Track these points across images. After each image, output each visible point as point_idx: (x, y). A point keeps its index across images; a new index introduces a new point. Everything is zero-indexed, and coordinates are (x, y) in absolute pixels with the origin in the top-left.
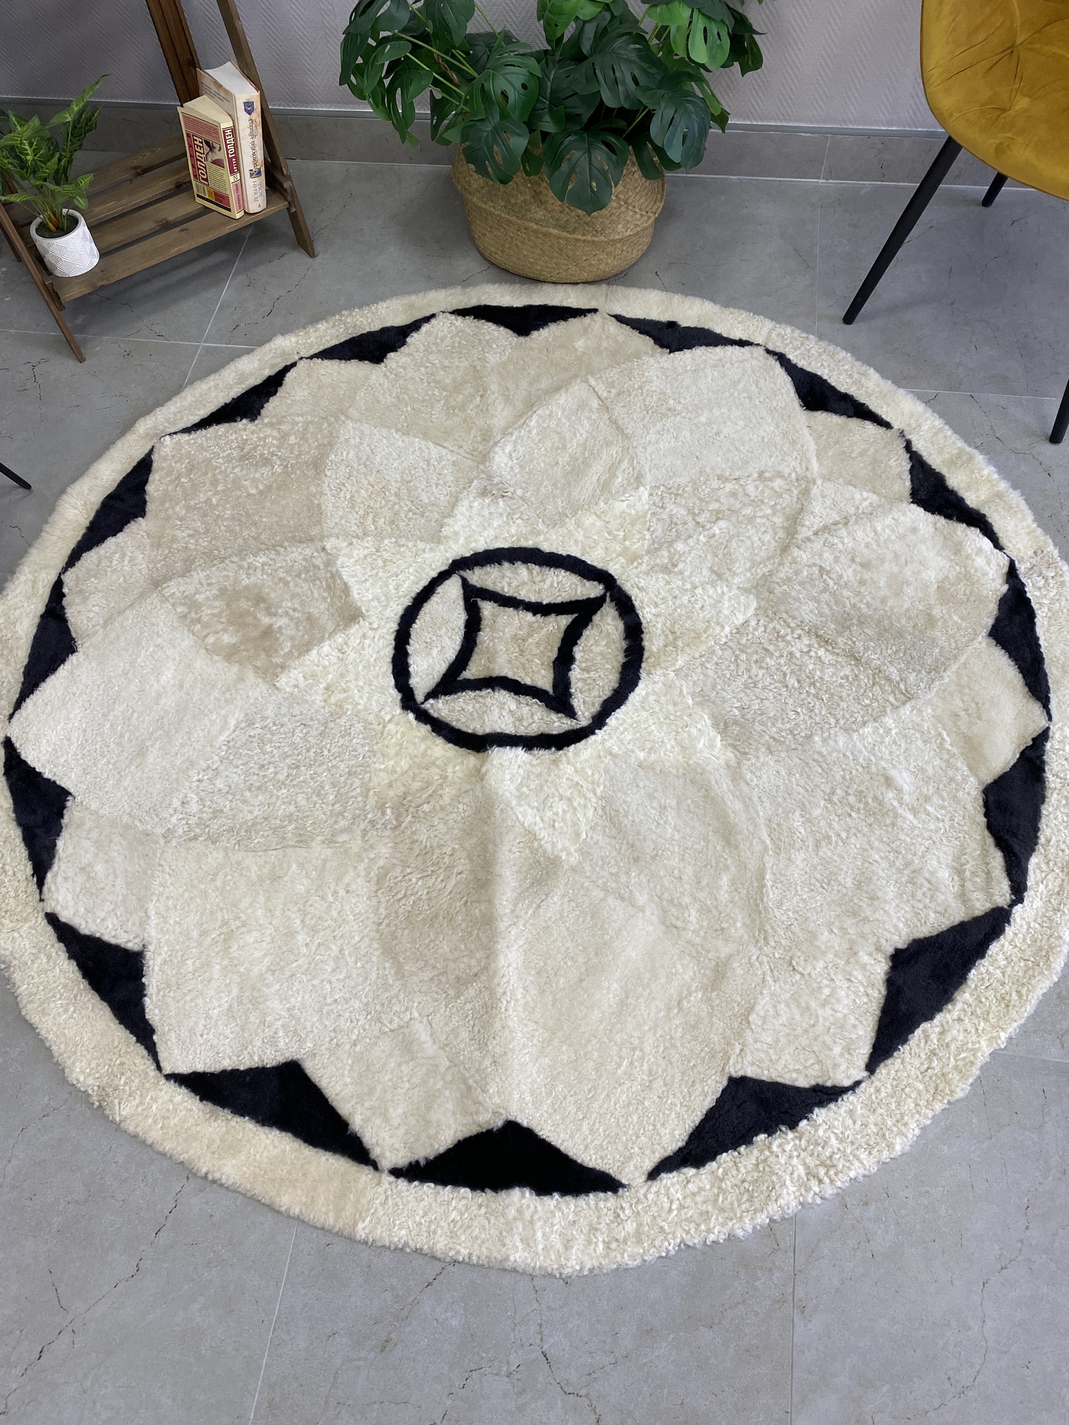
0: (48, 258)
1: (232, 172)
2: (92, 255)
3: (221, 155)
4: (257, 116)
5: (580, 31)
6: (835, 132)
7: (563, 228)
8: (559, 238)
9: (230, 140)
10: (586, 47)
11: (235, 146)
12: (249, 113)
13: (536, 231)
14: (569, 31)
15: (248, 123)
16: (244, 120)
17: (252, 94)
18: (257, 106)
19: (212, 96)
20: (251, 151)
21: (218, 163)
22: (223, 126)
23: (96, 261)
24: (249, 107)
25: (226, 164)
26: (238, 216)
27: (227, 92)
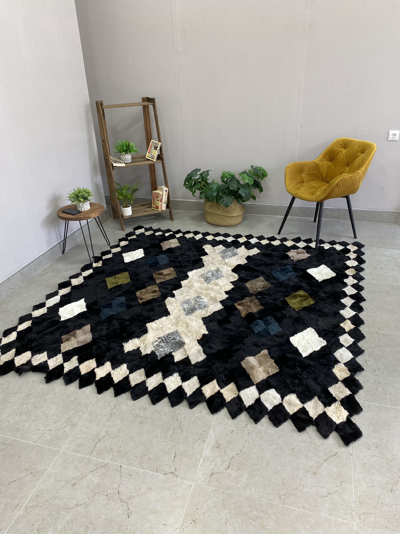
0: (123, 212)
1: (160, 202)
2: (131, 212)
3: (158, 199)
4: (167, 193)
5: (227, 180)
6: (281, 206)
7: (222, 214)
8: (222, 215)
9: (161, 196)
10: (228, 182)
11: (162, 197)
12: (166, 192)
13: (217, 214)
14: (226, 179)
15: (165, 193)
16: (165, 192)
17: (167, 189)
18: (168, 191)
19: (159, 190)
20: (165, 199)
21: (158, 200)
22: (161, 193)
23: (131, 214)
24: (166, 191)
25: (160, 200)
26: (160, 210)
27: (162, 188)
